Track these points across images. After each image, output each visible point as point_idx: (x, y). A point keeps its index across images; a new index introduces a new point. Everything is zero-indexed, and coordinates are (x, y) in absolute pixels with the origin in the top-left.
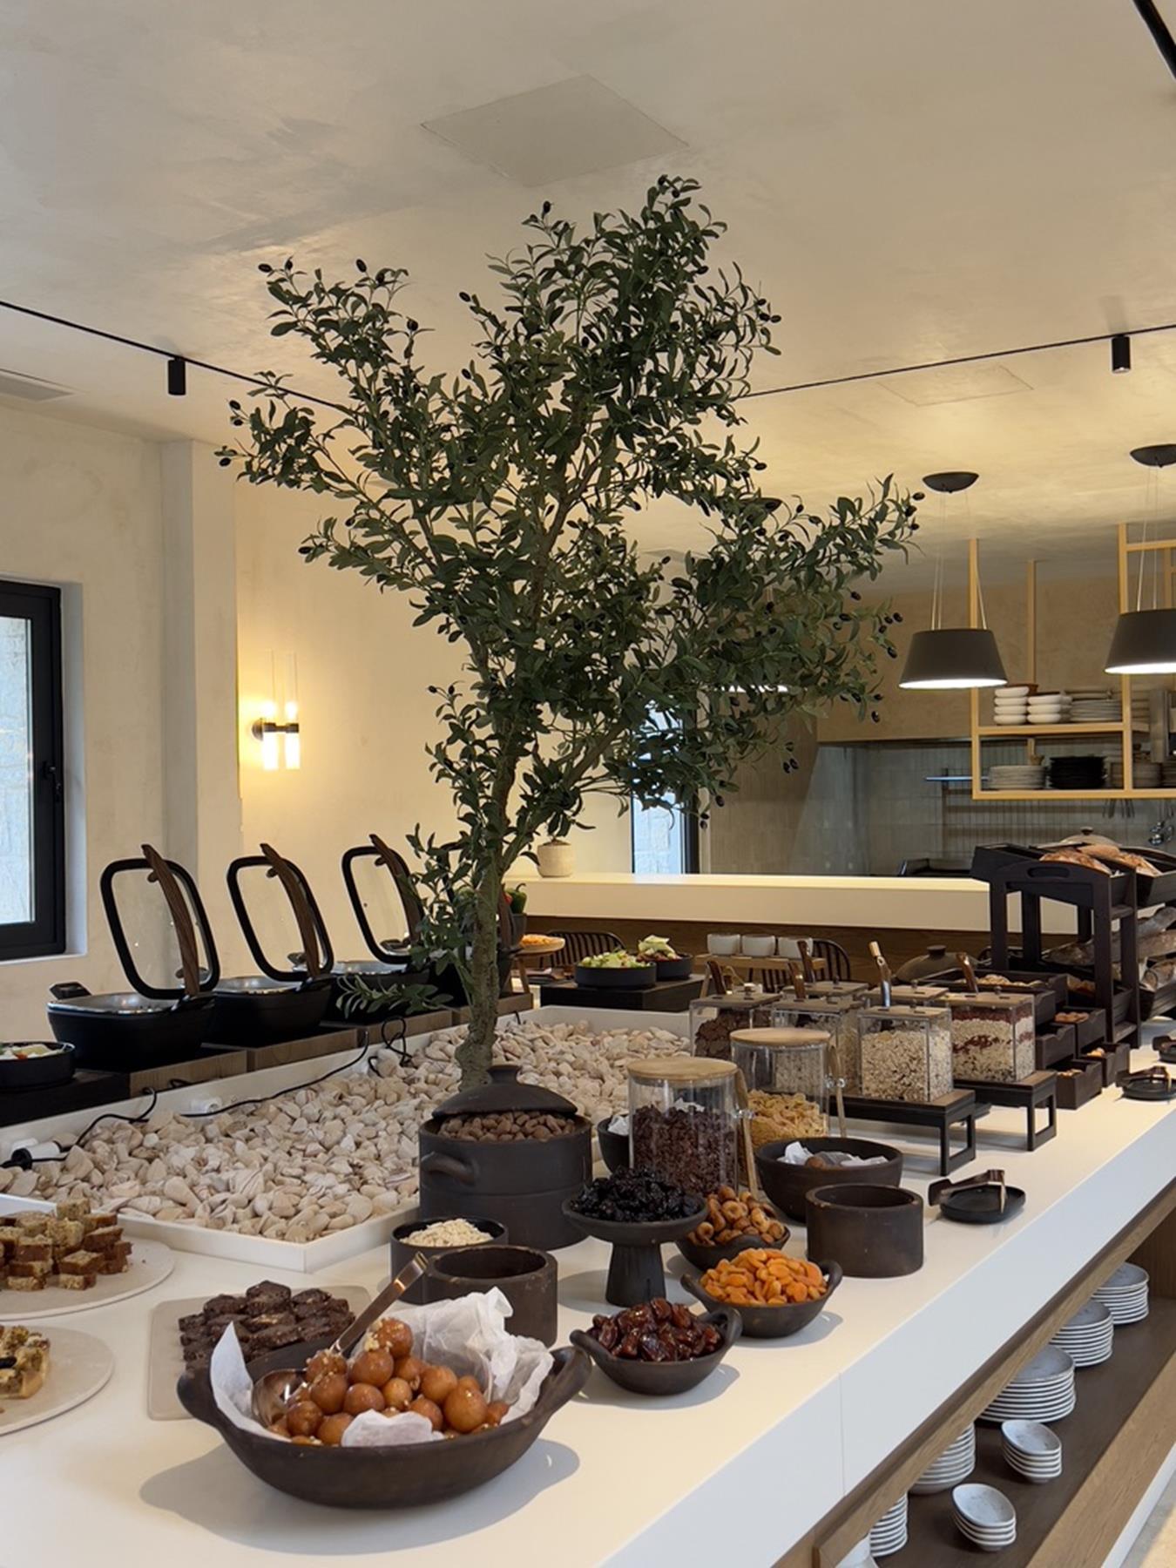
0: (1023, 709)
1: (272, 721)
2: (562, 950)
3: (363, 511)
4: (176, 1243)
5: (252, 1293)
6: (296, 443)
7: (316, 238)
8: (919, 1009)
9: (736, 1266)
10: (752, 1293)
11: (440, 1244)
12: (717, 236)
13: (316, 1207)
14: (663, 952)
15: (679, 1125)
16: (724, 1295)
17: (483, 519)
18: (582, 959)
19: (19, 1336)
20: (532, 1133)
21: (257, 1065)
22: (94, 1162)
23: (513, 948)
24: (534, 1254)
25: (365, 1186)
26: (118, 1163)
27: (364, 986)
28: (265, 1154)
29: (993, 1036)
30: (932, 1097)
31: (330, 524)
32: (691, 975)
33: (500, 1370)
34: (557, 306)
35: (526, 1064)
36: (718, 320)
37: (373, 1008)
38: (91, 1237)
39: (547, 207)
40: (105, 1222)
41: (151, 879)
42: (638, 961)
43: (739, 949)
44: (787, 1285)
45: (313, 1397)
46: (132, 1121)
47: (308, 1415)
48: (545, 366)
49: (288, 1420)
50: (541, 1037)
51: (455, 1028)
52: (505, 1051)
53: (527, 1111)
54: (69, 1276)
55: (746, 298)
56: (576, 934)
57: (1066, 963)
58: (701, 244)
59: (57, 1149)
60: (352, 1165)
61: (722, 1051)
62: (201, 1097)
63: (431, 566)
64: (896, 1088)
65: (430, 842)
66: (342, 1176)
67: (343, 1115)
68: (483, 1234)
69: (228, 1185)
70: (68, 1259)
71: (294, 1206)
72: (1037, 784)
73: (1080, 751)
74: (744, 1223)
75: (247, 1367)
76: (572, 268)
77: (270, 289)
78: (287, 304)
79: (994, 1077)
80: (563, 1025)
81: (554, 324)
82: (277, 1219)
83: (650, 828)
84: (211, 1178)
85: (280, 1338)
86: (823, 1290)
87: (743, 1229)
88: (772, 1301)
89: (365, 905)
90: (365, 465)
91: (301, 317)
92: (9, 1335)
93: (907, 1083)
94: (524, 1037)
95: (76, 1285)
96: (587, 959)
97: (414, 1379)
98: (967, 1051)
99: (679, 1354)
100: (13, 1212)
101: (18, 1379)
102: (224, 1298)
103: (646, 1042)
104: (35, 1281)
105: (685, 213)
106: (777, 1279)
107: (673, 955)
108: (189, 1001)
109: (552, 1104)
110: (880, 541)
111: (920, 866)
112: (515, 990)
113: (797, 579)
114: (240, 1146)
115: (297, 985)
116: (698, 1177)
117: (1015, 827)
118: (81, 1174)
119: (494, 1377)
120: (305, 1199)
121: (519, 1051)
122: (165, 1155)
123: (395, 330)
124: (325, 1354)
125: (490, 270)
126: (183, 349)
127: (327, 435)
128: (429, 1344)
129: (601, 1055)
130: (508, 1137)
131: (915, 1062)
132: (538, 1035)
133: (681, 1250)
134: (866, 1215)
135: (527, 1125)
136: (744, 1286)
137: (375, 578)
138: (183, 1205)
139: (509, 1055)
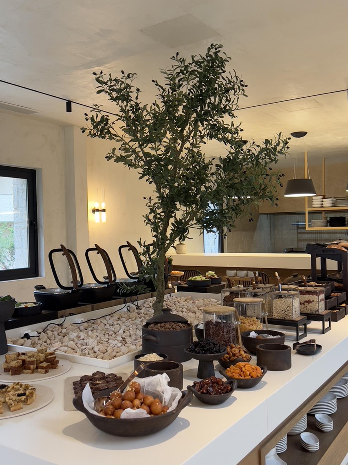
0: (321, 203)
1: (98, 208)
2: (183, 275)
3: (124, 145)
4: (72, 361)
5: (94, 374)
6: (104, 125)
7: (109, 65)
8: (290, 292)
9: (236, 367)
10: (241, 375)
11: (148, 360)
12: (228, 61)
13: (112, 350)
14: (213, 276)
15: (218, 326)
16: (232, 376)
17: (159, 148)
18: (189, 278)
19: (27, 387)
20: (175, 328)
21: (94, 309)
22: (48, 337)
23: (169, 275)
24: (176, 363)
25: (126, 344)
26: (55, 337)
27: (125, 286)
28: (97, 335)
29: (312, 300)
30: (294, 318)
31: (114, 149)
32: (221, 283)
33: (167, 397)
34: (181, 83)
35: (173, 308)
36: (229, 86)
37: (128, 292)
38: (47, 358)
39: (178, 54)
40: (51, 354)
41: (63, 255)
42: (206, 278)
43: (236, 275)
44: (251, 373)
45: (112, 404)
46: (58, 325)
47: (110, 409)
48: (177, 101)
49: (105, 411)
50: (177, 301)
51: (152, 298)
52: (167, 305)
53: (173, 322)
54: (41, 370)
55: (237, 80)
56: (187, 271)
57: (334, 278)
58: (224, 64)
59: (37, 333)
60: (122, 338)
61: (231, 305)
62: (78, 318)
63: (144, 161)
64: (283, 315)
65: (144, 243)
66: (119, 341)
67: (120, 323)
68: (161, 358)
69: (86, 343)
70: (41, 365)
71: (106, 350)
72: (325, 225)
73: (338, 215)
74: (238, 355)
75: (93, 396)
76: (185, 72)
77: (96, 80)
78: (101, 84)
79: (312, 312)
80: (184, 297)
81: (180, 89)
82: (101, 353)
83: (209, 240)
84: (82, 342)
85: (102, 387)
86: (262, 374)
87: (238, 357)
88: (246, 377)
89: (125, 262)
90: (124, 132)
91: (105, 88)
92: (24, 386)
93: (286, 314)
94: (172, 301)
95: (43, 372)
96: (191, 278)
97: (141, 399)
98: (304, 304)
99: (219, 393)
100: (24, 351)
101: (27, 399)
102: (85, 376)
103: (208, 302)
104: (31, 371)
105: (219, 55)
106: (248, 371)
107: (216, 277)
108: (75, 290)
109: (181, 320)
110: (278, 152)
111: (290, 250)
112: (169, 287)
113: (253, 164)
114: (90, 332)
115: (106, 285)
116: (224, 341)
117: (319, 238)
118: (44, 340)
119: (165, 399)
120: (109, 348)
121: (171, 305)
122: (68, 335)
123: (133, 91)
124: (115, 392)
125: (161, 73)
126: (71, 99)
127: (113, 123)
128: (146, 389)
129: (195, 306)
130: (168, 329)
131: (289, 308)
132: (176, 300)
133: (219, 362)
134: (274, 353)
135: (174, 326)
136: (238, 373)
137: (127, 165)
138: (74, 349)
139: (168, 306)
